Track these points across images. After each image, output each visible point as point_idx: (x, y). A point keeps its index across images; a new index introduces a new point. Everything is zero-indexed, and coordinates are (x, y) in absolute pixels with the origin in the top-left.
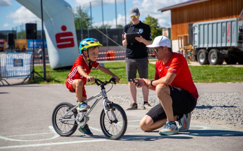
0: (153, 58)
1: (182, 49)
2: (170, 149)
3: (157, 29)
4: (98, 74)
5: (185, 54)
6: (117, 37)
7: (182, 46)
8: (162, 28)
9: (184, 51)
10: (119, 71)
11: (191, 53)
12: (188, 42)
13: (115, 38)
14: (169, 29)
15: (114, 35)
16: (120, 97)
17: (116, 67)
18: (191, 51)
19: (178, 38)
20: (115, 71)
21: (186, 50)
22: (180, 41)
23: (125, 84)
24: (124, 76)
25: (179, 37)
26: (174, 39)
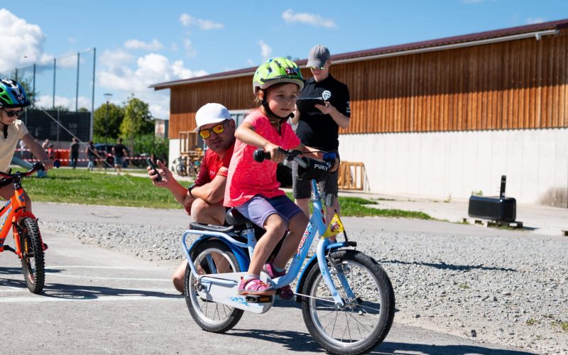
0: (135, 167)
1: (186, 155)
2: (135, 325)
3: (146, 120)
4: (33, 185)
5: (190, 165)
6: (75, 126)
7: (185, 150)
8: (154, 120)
9: (188, 158)
10: (72, 183)
11: (199, 163)
12: (196, 144)
13: (73, 129)
14: (166, 122)
15: (71, 123)
16: (60, 225)
17: (69, 176)
18: (200, 160)
19: (180, 136)
20: (66, 183)
21: (192, 157)
22: (183, 141)
23: (77, 204)
24: (79, 191)
25: (181, 134)
26: (173, 138)
